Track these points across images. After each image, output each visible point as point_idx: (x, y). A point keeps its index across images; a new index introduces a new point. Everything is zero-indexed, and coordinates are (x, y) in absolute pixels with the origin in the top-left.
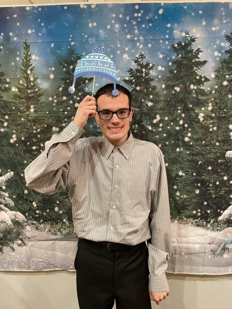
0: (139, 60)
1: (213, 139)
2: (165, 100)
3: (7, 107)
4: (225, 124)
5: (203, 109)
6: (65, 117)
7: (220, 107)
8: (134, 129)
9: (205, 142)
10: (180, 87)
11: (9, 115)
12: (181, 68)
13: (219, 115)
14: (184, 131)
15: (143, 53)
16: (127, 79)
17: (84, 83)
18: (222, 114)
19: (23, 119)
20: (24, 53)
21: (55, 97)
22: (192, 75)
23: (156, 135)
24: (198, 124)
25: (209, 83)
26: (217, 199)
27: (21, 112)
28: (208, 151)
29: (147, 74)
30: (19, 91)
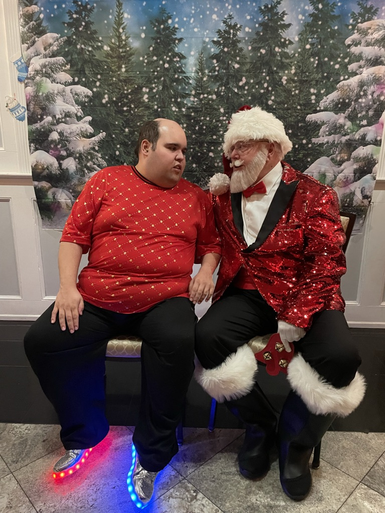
0: (228, 21)
1: (295, 103)
2: (250, 63)
3: (100, 66)
4: (307, 88)
5: (286, 72)
6: (155, 78)
7: (302, 70)
8: (221, 92)
9: (287, 106)
10: (265, 49)
11: (101, 74)
12: (267, 30)
13: (301, 78)
14: (267, 94)
15: (232, 13)
16: (215, 39)
17: (174, 43)
18: (305, 77)
19: (114, 79)
20: (117, 11)
21: (146, 57)
22: (277, 38)
23: (242, 97)
24: (281, 88)
25: (293, 46)
26: (295, 162)
27: (112, 72)
28: (289, 115)
29: (235, 35)
30: (111, 50)
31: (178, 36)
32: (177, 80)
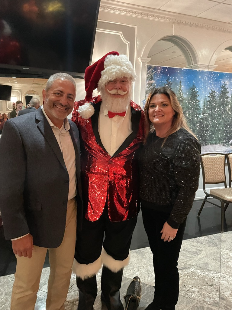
0: (212, 90)
2: (218, 104)
5: (228, 107)
6: (190, 108)
8: (210, 113)
9: (228, 118)
10: (222, 99)
12: (223, 93)
14: (223, 114)
15: (213, 87)
16: (209, 96)
17: (197, 96)
20: (180, 85)
21: (188, 101)
22: (225, 96)
24: (226, 112)
25: (229, 99)
26: (229, 136)
28: (228, 121)
31: (198, 94)
32: (197, 109)
